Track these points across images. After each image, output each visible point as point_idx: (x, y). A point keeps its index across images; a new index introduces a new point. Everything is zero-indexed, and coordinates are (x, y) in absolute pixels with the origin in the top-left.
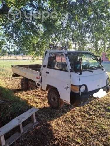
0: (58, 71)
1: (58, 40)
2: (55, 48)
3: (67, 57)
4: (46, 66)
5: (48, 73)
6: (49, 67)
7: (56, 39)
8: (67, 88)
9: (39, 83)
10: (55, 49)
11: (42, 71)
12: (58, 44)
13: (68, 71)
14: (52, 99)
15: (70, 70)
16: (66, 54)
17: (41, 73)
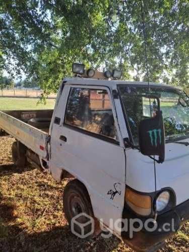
0: (91, 137)
1: (99, 60)
2: (88, 73)
3: (118, 101)
4: (62, 121)
5: (64, 138)
6: (69, 123)
7: (96, 56)
8: (114, 193)
9: (46, 160)
10: (88, 77)
11: (51, 132)
12: (100, 68)
13: (118, 144)
14: (74, 209)
15: (125, 139)
16: (114, 91)
17: (49, 136)
